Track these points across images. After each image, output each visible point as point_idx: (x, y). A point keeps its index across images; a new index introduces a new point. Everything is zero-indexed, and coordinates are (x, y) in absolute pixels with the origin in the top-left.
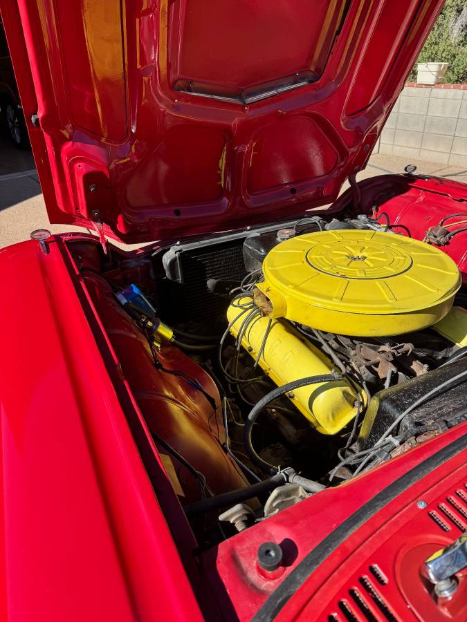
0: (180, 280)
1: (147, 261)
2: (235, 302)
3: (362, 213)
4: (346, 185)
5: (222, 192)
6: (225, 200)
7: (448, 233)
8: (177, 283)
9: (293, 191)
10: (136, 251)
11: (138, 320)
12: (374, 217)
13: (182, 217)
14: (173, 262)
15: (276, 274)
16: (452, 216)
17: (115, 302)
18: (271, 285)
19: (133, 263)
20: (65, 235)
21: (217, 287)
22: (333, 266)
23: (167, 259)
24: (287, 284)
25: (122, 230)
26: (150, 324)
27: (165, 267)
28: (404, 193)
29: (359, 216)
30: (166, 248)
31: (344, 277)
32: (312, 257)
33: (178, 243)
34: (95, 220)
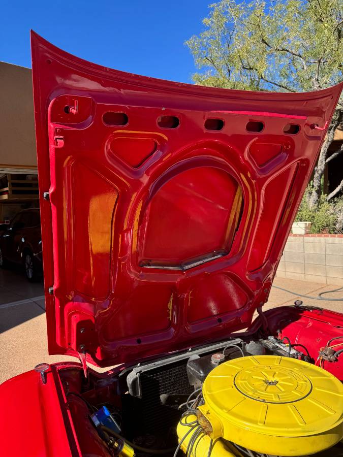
0: (139, 395)
1: (115, 380)
2: (183, 421)
3: (271, 335)
4: (256, 315)
5: (171, 324)
6: (173, 330)
7: (335, 352)
8: (137, 398)
9: (220, 320)
10: (108, 372)
11: (107, 441)
12: (279, 337)
13: (143, 343)
14: (134, 381)
15: (213, 398)
16: (335, 339)
17: (90, 424)
18: (210, 408)
19: (104, 383)
20: (59, 364)
21: (169, 400)
22: (255, 391)
23: (130, 378)
24: (222, 408)
25: (99, 356)
26: (116, 445)
27: (128, 386)
28: (298, 320)
29: (269, 337)
30: (129, 369)
31: (263, 401)
32: (238, 382)
33: (139, 365)
34: (81, 352)
